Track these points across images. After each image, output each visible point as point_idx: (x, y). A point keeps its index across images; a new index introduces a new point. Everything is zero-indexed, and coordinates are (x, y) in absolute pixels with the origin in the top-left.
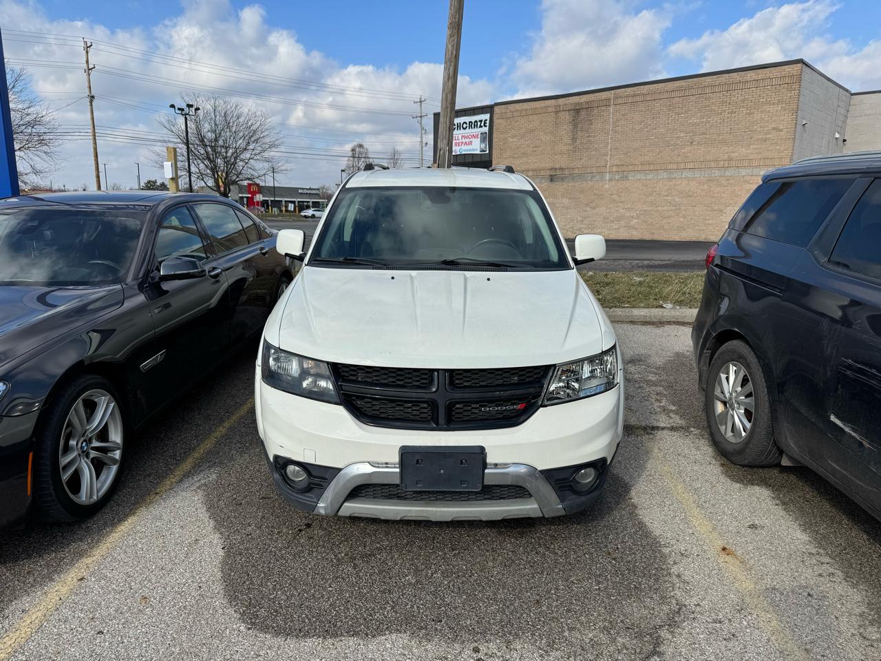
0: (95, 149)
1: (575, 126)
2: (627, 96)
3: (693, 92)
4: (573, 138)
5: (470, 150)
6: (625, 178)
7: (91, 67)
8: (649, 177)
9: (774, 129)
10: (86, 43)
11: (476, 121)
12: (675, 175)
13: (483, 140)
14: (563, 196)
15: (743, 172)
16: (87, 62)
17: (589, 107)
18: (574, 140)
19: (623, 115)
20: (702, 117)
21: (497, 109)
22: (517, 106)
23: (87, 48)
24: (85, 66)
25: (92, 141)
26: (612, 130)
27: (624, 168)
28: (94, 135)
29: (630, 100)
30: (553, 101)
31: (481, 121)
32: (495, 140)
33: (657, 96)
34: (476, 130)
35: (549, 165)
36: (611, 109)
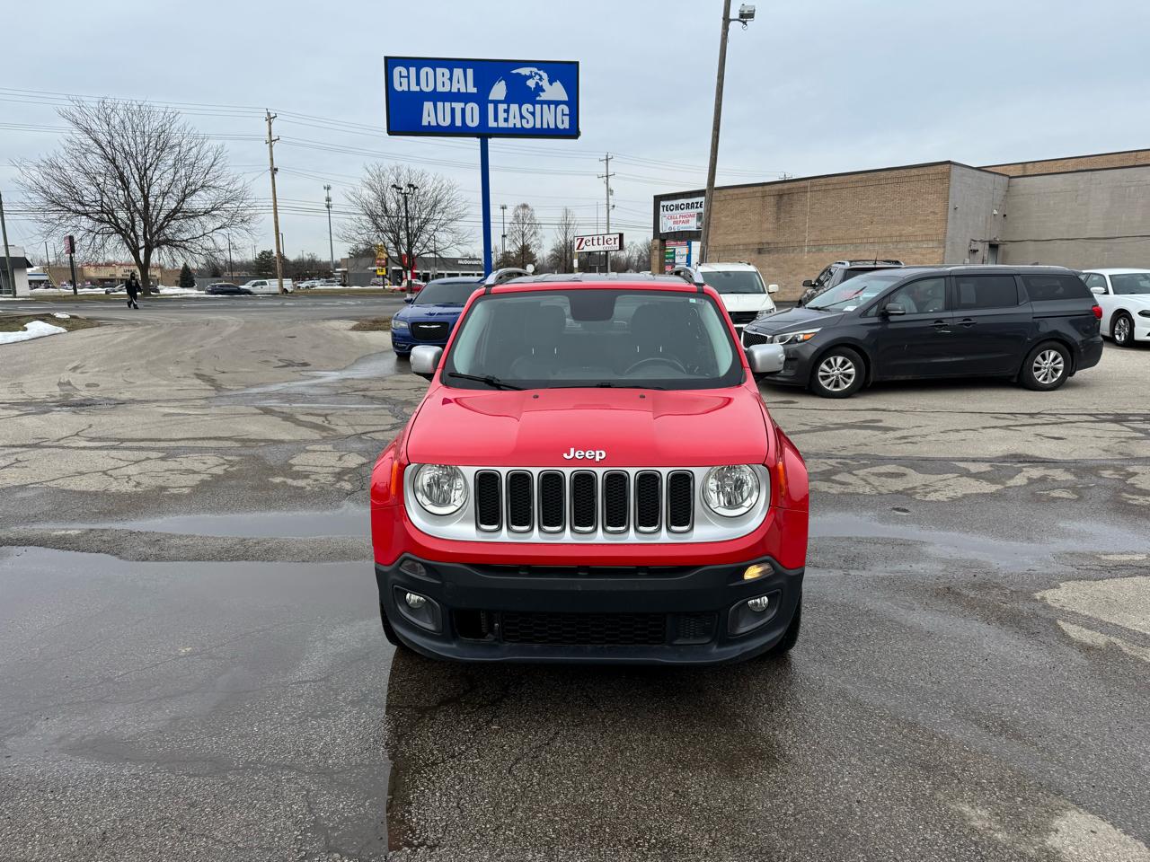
0: (276, 222)
1: (779, 209)
2: (821, 185)
3: (872, 183)
5: (687, 227)
6: (820, 251)
7: (274, 138)
8: (839, 250)
10: (269, 114)
11: (693, 203)
12: (858, 249)
13: (699, 216)
14: (769, 266)
15: (911, 245)
16: (270, 133)
17: (790, 193)
18: (778, 219)
19: (818, 200)
20: (879, 203)
22: (730, 191)
23: (270, 119)
24: (267, 138)
25: (273, 215)
26: (809, 212)
27: (819, 243)
28: (275, 209)
29: (822, 188)
30: (760, 188)
31: (697, 203)
34: (693, 210)
35: (756, 239)
36: (809, 195)
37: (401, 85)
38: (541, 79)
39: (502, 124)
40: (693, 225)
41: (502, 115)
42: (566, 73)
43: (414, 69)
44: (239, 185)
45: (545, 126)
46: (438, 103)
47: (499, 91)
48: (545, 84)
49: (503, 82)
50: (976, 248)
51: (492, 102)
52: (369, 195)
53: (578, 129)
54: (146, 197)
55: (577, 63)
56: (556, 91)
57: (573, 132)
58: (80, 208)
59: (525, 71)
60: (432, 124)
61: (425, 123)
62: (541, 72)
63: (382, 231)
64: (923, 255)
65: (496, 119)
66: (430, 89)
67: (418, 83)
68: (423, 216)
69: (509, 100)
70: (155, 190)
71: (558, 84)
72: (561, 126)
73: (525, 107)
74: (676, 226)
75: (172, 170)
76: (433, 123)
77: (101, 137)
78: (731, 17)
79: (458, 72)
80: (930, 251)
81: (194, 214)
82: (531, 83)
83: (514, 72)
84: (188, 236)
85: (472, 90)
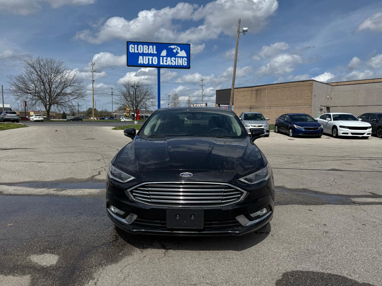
0: (93, 98)
1: (257, 95)
2: (271, 87)
3: (287, 86)
6: (270, 108)
7: (94, 71)
8: (277, 108)
10: (93, 63)
15: (300, 106)
16: (93, 69)
17: (261, 90)
18: (256, 98)
19: (269, 92)
20: (290, 93)
21: (235, 90)
23: (93, 65)
24: (92, 71)
26: (267, 96)
27: (270, 106)
30: (251, 88)
35: (250, 105)
36: (266, 90)
37: (132, 51)
38: (178, 49)
39: (165, 64)
41: (165, 61)
43: (136, 45)
44: (81, 85)
45: (179, 65)
46: (144, 57)
47: (164, 53)
48: (179, 51)
49: (165, 50)
50: (322, 108)
53: (190, 66)
54: (50, 88)
55: (190, 44)
56: (183, 53)
57: (188, 67)
58: (28, 91)
59: (173, 47)
61: (139, 63)
62: (178, 47)
63: (128, 101)
64: (304, 110)
65: (163, 62)
66: (142, 52)
67: (138, 50)
69: (167, 56)
71: (183, 51)
72: (184, 65)
73: (172, 58)
75: (60, 80)
76: (142, 63)
77: (37, 69)
79: (151, 47)
80: (307, 109)
81: (65, 94)
82: (175, 51)
83: (169, 47)
84: (63, 101)
85: (155, 52)
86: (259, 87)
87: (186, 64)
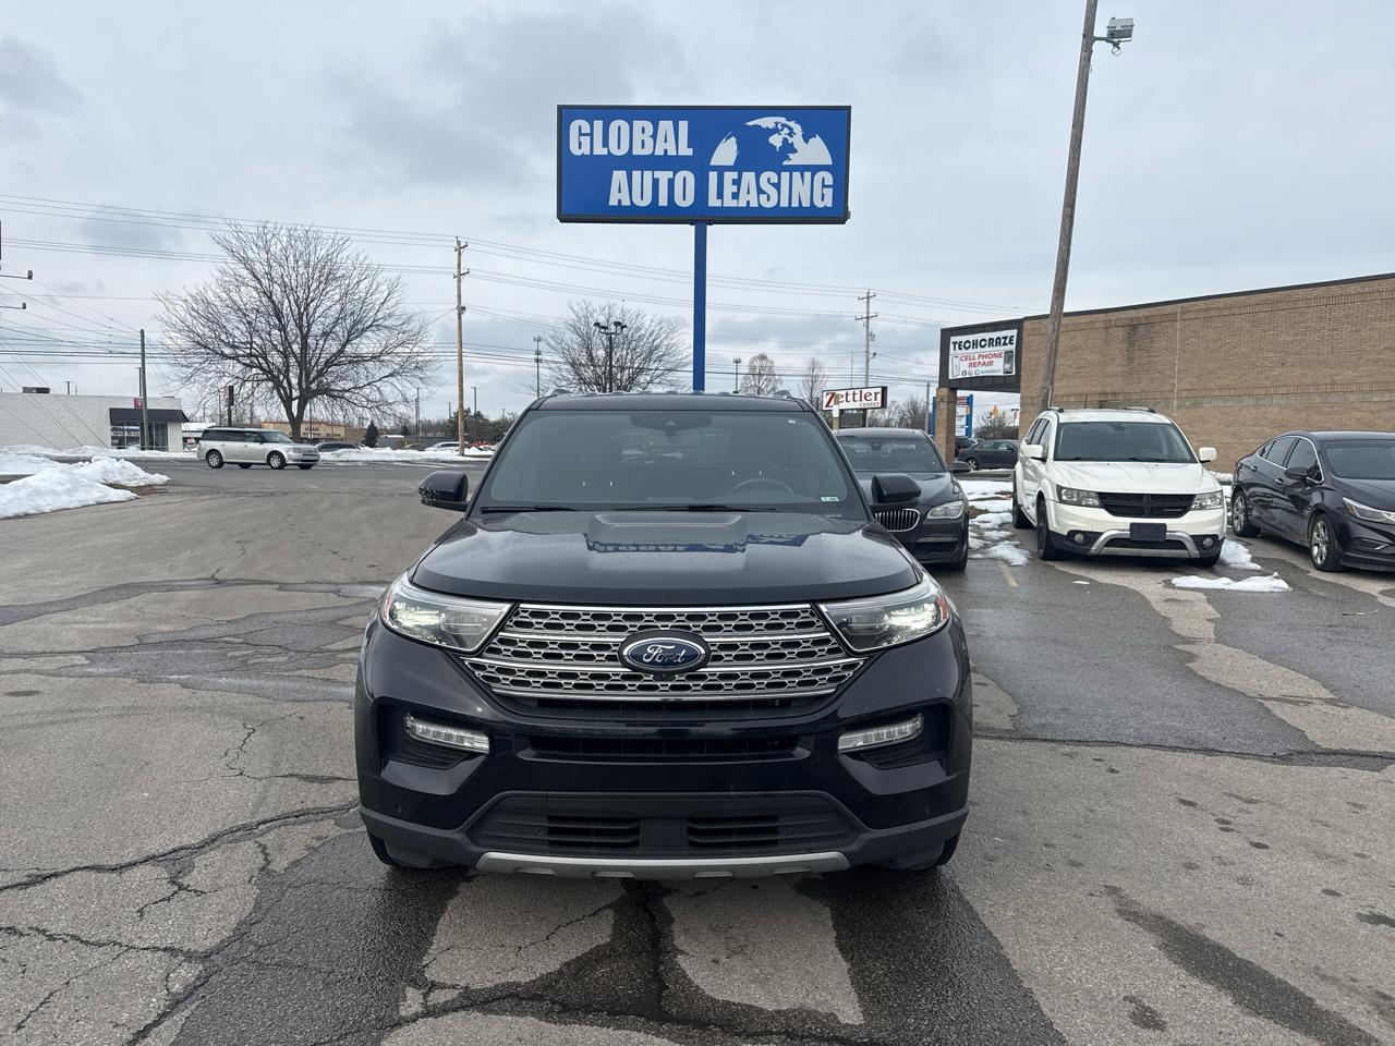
0: (460, 372)
1: (1131, 344)
2: (1198, 310)
3: (1282, 306)
4: (1129, 358)
5: (990, 372)
6: (1197, 405)
7: (462, 272)
8: (1229, 404)
9: (1386, 348)
10: (459, 242)
11: (999, 338)
12: (1262, 402)
13: (1008, 360)
15: (1351, 398)
16: (459, 266)
17: (1149, 323)
19: (1193, 332)
20: (1295, 335)
21: (1026, 324)
23: (460, 249)
24: (456, 271)
25: (456, 363)
26: (1180, 349)
27: (1197, 393)
28: (460, 355)
29: (1203, 314)
30: (1102, 315)
31: (1005, 338)
32: (1024, 360)
33: (1236, 311)
34: (998, 348)
35: (1098, 389)
36: (1178, 324)
37: (580, 147)
38: (791, 133)
39: (729, 202)
40: (998, 368)
41: (729, 188)
42: (831, 124)
43: (601, 122)
44: (414, 326)
45: (795, 204)
46: (634, 172)
47: (726, 152)
48: (797, 140)
49: (733, 139)
51: (715, 168)
52: (571, 338)
53: (847, 208)
54: (305, 338)
55: (848, 108)
56: (814, 151)
57: (837, 214)
58: (227, 351)
59: (767, 122)
60: (623, 204)
61: (613, 202)
62: (792, 124)
63: (585, 383)
64: (1371, 412)
65: (720, 195)
66: (624, 151)
67: (606, 144)
68: (636, 366)
69: (740, 166)
70: (316, 329)
71: (817, 142)
72: (819, 204)
73: (764, 176)
74: (973, 369)
75: (338, 307)
76: (626, 202)
77: (258, 267)
78: (1096, 34)
79: (666, 126)
80: (1385, 406)
81: (358, 360)
82: (776, 141)
83: (750, 123)
84: (350, 385)
85: (685, 151)
86: (1142, 313)
87: (829, 202)
